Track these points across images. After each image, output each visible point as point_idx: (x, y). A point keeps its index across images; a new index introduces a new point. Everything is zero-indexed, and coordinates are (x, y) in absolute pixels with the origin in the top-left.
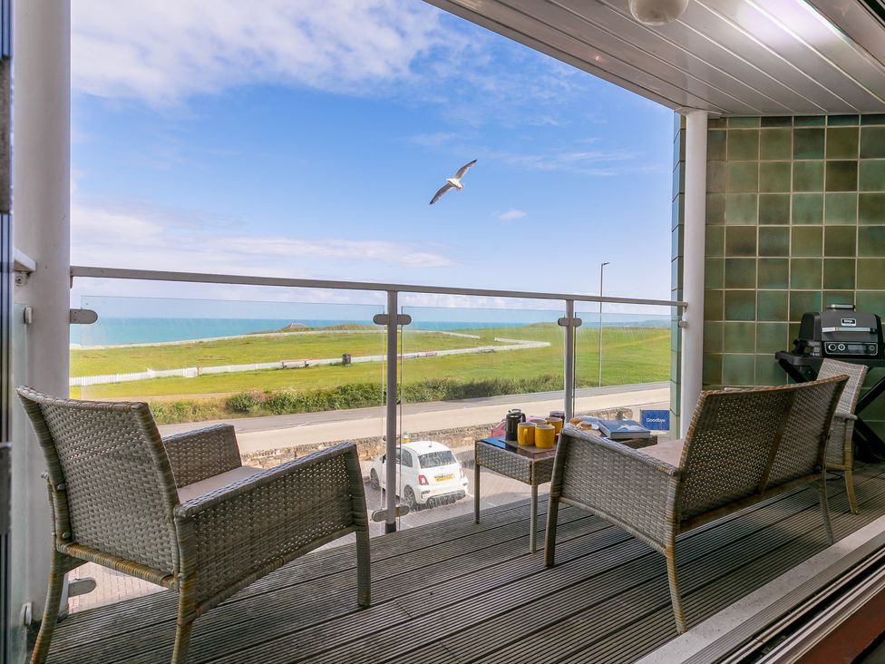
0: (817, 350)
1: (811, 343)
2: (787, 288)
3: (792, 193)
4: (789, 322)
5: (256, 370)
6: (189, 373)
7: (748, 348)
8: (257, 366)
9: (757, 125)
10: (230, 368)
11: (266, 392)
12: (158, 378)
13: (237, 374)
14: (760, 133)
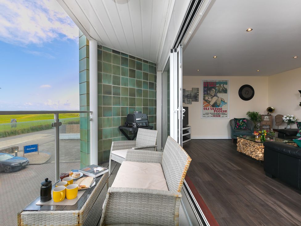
0: (135, 125)
1: (134, 124)
2: (120, 106)
3: (121, 76)
4: (121, 117)
7: (110, 126)
9: (111, 52)
14: (112, 55)
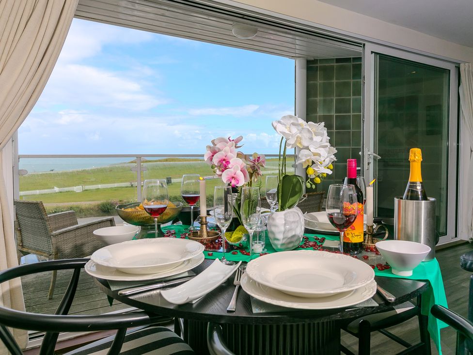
2: (350, 146)
3: (352, 97)
5: (116, 187)
6: (78, 189)
8: (116, 185)
9: (334, 63)
10: (100, 186)
11: (121, 201)
12: (60, 192)
13: (104, 190)
14: (335, 67)
